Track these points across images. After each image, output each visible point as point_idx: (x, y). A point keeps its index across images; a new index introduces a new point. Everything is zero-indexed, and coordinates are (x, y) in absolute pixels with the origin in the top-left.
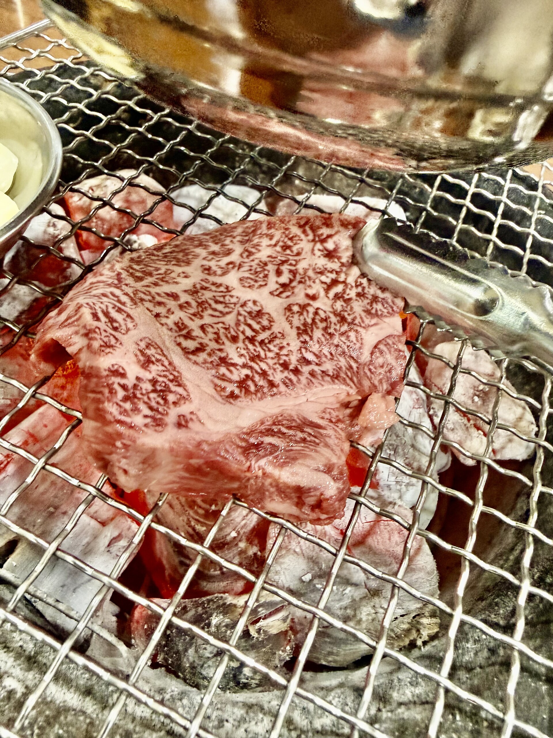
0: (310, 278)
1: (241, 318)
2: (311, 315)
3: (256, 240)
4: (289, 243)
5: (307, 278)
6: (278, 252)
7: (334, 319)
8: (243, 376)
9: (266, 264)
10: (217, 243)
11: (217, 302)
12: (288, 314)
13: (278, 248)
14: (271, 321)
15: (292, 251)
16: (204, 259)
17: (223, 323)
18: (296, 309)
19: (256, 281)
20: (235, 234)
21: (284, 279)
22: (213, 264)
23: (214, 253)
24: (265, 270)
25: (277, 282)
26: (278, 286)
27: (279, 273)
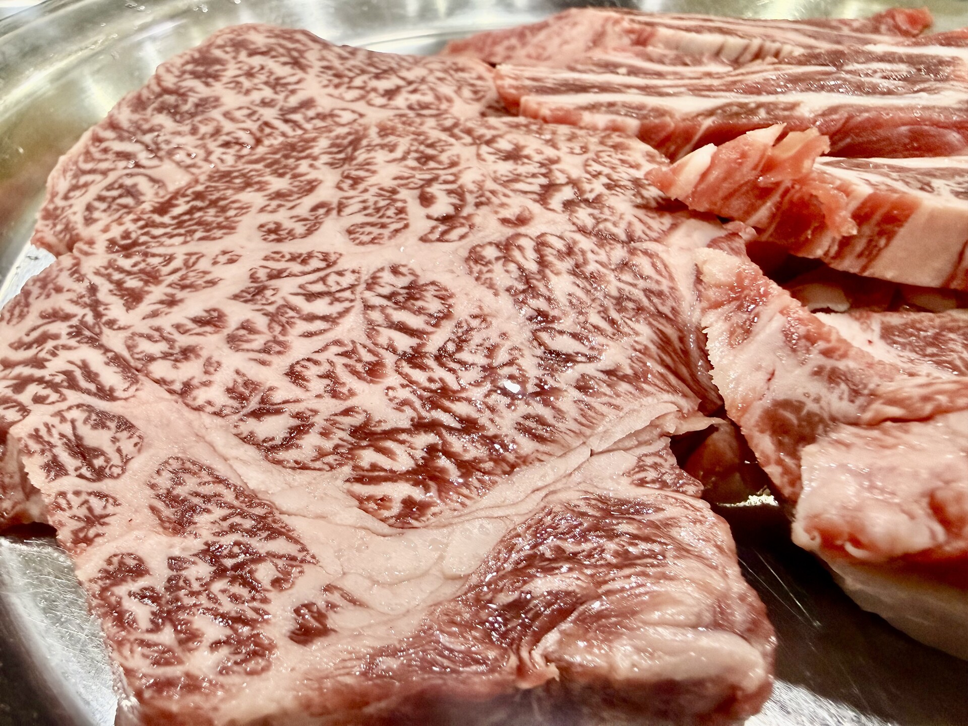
0: (493, 192)
1: (376, 316)
2: (532, 255)
3: (361, 156)
4: (430, 151)
5: (488, 194)
6: (413, 169)
7: (585, 243)
8: (419, 454)
9: (394, 192)
10: (281, 175)
11: (311, 297)
12: (476, 268)
13: (411, 163)
14: (444, 297)
15: (440, 163)
16: (262, 210)
17: (337, 343)
18: (490, 253)
19: (383, 226)
20: (316, 151)
21: (443, 206)
22: (282, 217)
23: (279, 195)
24: (395, 201)
25: (429, 217)
26: (434, 223)
27: (426, 200)
